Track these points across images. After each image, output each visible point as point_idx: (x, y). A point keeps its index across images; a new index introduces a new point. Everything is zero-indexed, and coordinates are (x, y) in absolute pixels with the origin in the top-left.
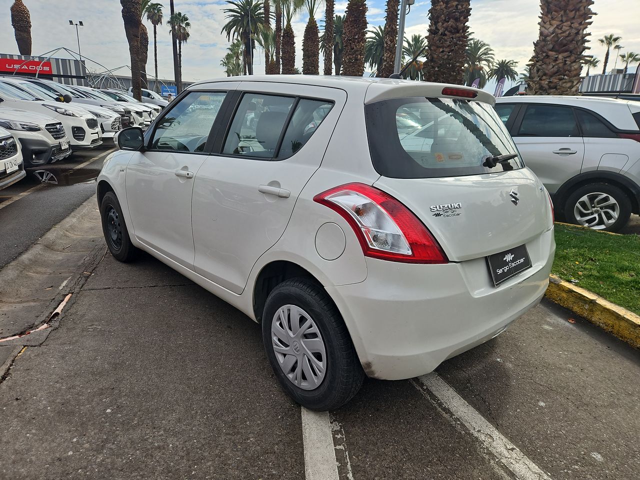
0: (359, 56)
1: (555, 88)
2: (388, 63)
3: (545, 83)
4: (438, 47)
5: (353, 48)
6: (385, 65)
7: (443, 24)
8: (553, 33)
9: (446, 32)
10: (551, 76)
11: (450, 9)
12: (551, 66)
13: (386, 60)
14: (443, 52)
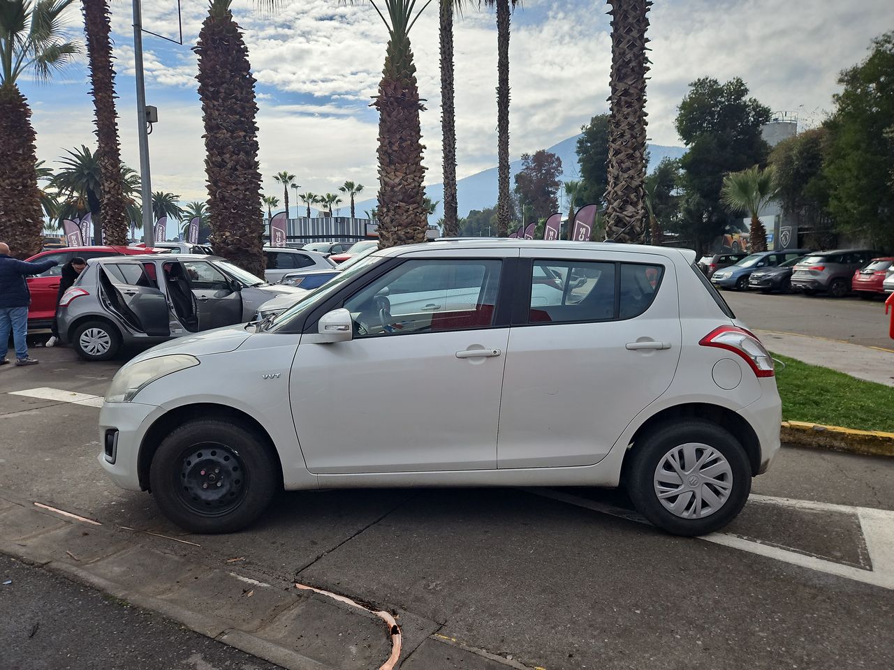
0: (29, 181)
1: (412, 238)
2: (113, 196)
3: (401, 233)
4: (228, 183)
5: (16, 169)
6: (109, 199)
7: (231, 156)
8: (400, 184)
9: (238, 167)
10: (406, 227)
11: (237, 140)
12: (405, 217)
13: (109, 192)
14: (236, 190)
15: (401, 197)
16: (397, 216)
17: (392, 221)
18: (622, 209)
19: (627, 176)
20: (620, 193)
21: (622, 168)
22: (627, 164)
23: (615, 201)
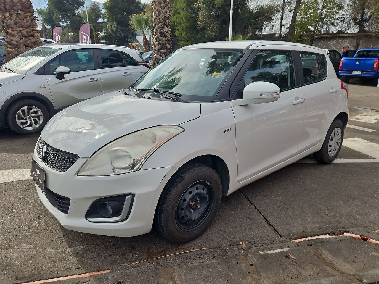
15: (20, 7)
16: (19, 20)
17: (15, 24)
18: (163, 28)
19: (164, 11)
20: (161, 19)
21: (161, 7)
22: (163, 5)
23: (159, 23)
